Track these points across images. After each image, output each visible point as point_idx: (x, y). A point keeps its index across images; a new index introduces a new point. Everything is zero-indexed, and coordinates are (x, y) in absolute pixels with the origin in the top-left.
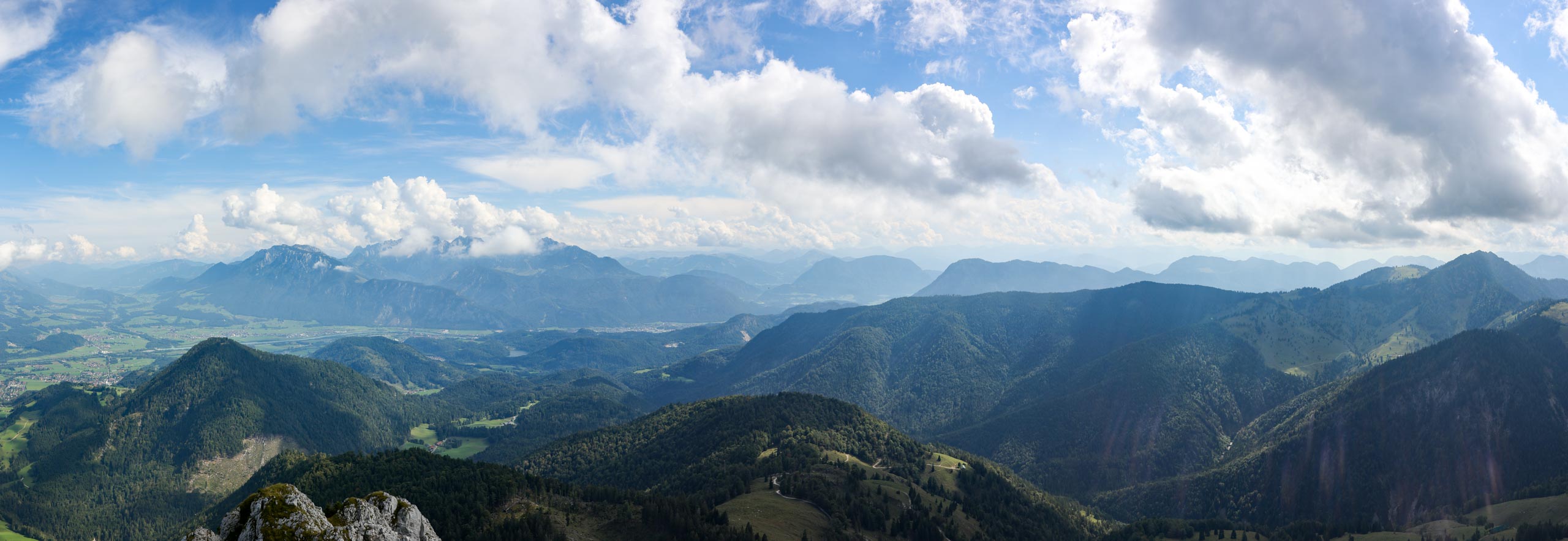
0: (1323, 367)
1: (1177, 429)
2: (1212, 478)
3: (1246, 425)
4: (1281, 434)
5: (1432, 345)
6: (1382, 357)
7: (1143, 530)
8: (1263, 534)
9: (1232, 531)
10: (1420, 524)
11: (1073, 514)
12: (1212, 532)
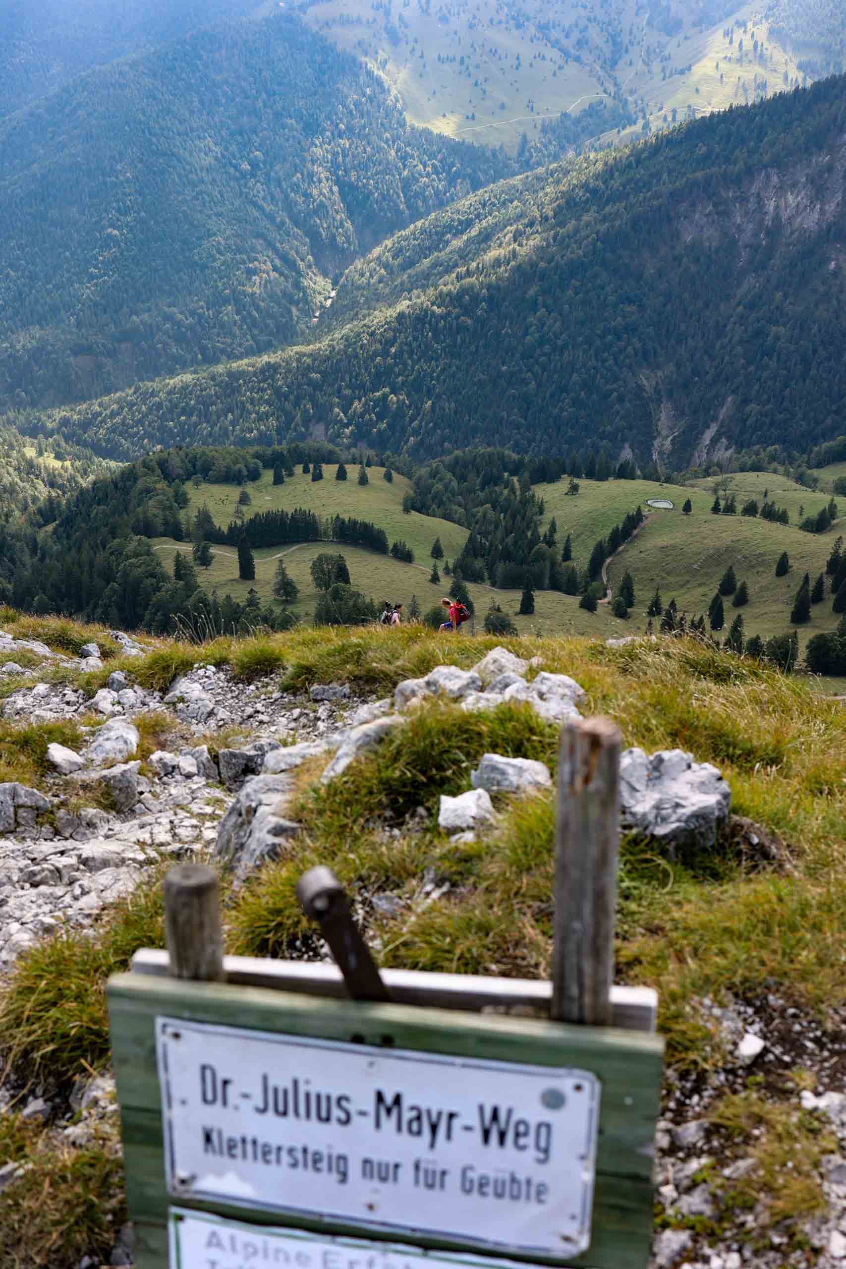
0: (539, 127)
1: (216, 264)
2: (294, 364)
3: (364, 256)
4: (441, 275)
5: (797, 89)
6: (674, 112)
7: (159, 471)
8: (399, 471)
9: (337, 466)
10: (715, 474)
11: (9, 457)
12: (299, 469)
